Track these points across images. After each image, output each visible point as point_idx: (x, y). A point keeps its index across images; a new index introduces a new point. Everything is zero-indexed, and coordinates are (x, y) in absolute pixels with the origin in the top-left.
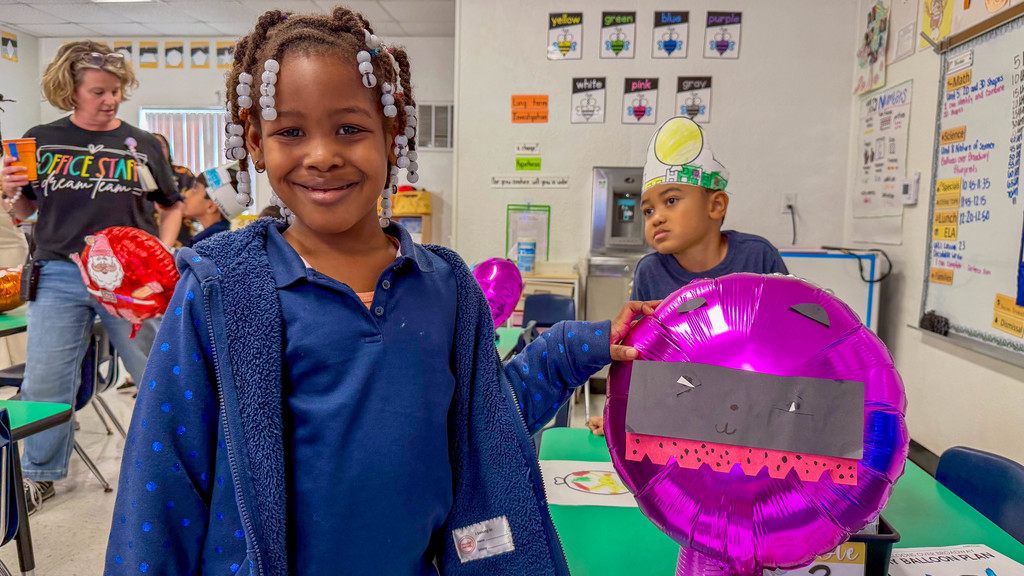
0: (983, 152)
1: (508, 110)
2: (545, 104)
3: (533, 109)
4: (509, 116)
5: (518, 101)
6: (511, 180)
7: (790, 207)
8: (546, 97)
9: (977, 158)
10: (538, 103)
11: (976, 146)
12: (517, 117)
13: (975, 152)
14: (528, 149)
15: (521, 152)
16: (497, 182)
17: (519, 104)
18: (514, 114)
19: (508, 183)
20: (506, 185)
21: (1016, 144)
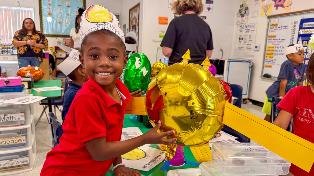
0: (281, 41)
1: (157, 21)
2: (167, 20)
3: (164, 21)
4: (158, 22)
5: (160, 18)
6: (158, 41)
7: (221, 50)
8: (167, 18)
9: (279, 42)
10: (165, 19)
11: (279, 39)
12: (160, 23)
13: (280, 41)
14: (162, 32)
15: (161, 33)
16: (154, 41)
17: (161, 19)
18: (159, 22)
19: (157, 41)
20: (157, 42)
21: (292, 40)
